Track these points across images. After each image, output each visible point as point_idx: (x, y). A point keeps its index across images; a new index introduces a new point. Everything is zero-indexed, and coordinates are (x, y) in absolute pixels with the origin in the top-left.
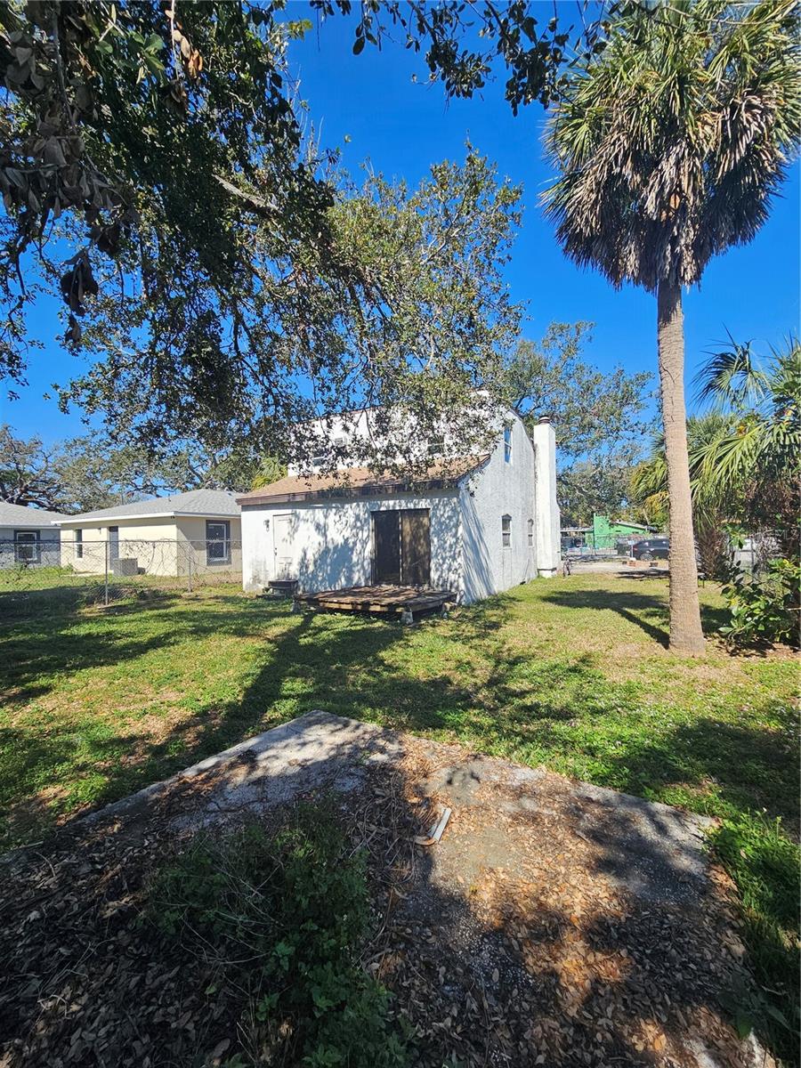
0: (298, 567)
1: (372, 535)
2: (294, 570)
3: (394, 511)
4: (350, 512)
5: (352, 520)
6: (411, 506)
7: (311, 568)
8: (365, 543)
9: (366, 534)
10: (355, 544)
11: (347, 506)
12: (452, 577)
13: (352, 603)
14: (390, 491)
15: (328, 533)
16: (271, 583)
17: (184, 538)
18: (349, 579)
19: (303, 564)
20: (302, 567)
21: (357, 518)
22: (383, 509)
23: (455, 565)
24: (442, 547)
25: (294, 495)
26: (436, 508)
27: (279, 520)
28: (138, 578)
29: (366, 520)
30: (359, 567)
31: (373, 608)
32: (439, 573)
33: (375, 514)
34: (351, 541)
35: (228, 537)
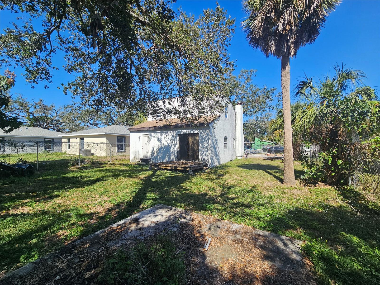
0: (151, 154)
1: (178, 142)
2: (149, 155)
3: (186, 134)
4: (170, 134)
5: (171, 137)
6: (192, 132)
7: (155, 154)
8: (175, 145)
9: (176, 142)
10: (172, 145)
11: (169, 132)
12: (206, 158)
13: (171, 167)
14: (185, 127)
15: (162, 141)
16: (141, 159)
17: (109, 143)
18: (169, 158)
19: (153, 152)
20: (152, 154)
21: (173, 136)
22: (182, 133)
23: (208, 154)
24: (203, 147)
25: (150, 127)
26: (201, 133)
27: (144, 136)
28: (91, 157)
29: (176, 137)
30: (173, 154)
31: (178, 169)
32: (202, 156)
33: (179, 135)
34: (170, 145)
35: (125, 142)
